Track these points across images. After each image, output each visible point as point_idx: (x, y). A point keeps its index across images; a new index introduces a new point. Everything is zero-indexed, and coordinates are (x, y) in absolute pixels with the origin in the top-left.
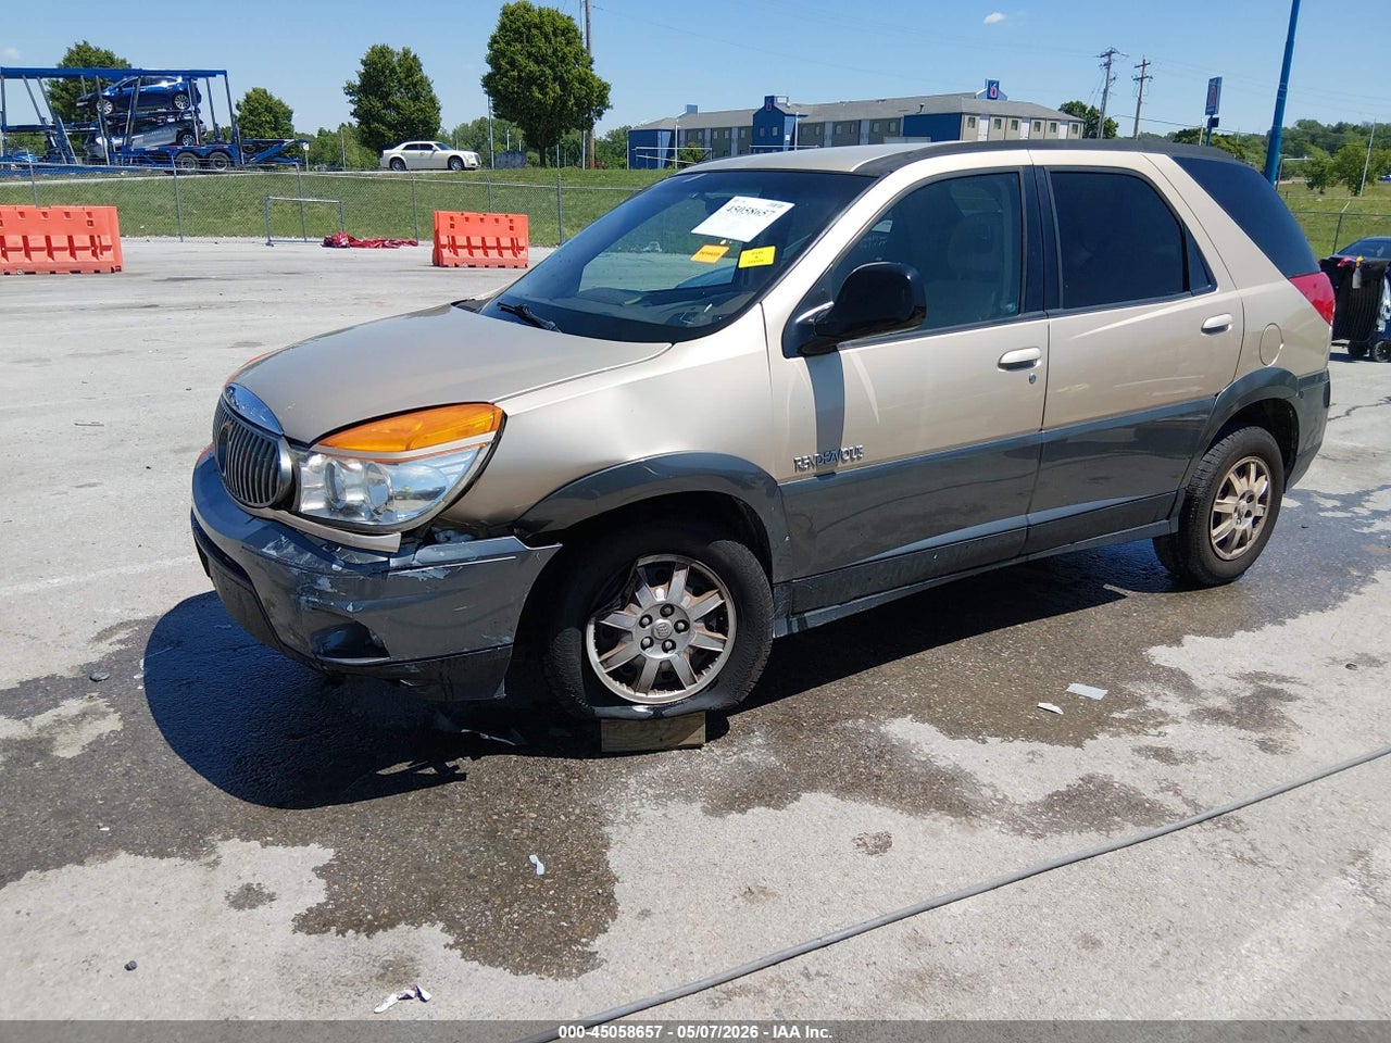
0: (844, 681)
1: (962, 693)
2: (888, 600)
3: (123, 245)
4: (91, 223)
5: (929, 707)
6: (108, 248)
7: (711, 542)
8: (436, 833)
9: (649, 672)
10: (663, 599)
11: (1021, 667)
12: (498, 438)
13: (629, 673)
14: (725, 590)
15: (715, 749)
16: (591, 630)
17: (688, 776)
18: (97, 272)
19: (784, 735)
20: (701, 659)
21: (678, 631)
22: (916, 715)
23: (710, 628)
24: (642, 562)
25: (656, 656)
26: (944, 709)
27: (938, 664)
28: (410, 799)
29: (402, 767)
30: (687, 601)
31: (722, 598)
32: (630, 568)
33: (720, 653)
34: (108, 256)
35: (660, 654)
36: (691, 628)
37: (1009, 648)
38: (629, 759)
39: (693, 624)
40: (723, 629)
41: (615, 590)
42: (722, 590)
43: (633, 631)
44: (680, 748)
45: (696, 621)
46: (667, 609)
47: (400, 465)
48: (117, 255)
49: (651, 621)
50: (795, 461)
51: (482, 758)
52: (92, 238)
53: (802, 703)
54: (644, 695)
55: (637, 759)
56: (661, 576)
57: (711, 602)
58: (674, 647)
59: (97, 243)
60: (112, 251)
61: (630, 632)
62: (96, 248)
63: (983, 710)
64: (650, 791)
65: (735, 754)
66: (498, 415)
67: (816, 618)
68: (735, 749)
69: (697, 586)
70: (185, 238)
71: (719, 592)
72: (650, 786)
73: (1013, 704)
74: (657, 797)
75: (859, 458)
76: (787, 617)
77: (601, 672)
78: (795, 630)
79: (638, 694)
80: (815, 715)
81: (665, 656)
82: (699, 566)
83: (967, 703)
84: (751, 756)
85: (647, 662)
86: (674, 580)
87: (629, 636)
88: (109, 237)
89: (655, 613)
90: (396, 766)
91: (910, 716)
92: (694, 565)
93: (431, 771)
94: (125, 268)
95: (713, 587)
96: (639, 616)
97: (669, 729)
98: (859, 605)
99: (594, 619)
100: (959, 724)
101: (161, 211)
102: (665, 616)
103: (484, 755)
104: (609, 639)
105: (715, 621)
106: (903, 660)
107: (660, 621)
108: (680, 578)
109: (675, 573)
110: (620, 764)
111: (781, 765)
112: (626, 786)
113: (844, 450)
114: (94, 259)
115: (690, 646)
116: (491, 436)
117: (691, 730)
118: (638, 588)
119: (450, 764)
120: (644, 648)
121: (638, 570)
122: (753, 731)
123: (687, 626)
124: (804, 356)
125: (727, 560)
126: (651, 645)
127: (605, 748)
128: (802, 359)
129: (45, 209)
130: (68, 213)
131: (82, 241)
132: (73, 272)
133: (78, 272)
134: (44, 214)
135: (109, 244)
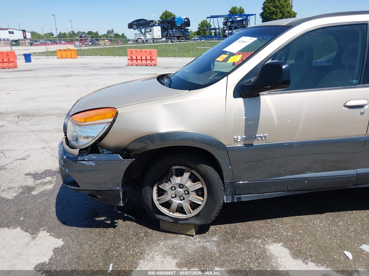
0: (264, 221)
1: (311, 238)
2: (281, 195)
3: (157, 59)
4: (151, 54)
5: (292, 241)
6: (154, 60)
7: (197, 165)
8: (93, 246)
9: (174, 206)
10: (179, 182)
11: (345, 231)
12: (114, 121)
13: (167, 205)
14: (203, 182)
15: (198, 238)
16: (155, 188)
17: (181, 247)
18: (151, 65)
19: (226, 239)
20: (194, 206)
21: (186, 194)
22: (285, 244)
23: (198, 195)
24: (174, 168)
25: (176, 202)
26: (298, 244)
27: (308, 222)
28: (96, 231)
29: (103, 218)
30: (189, 184)
31: (203, 185)
32: (170, 169)
33: (201, 205)
34: (154, 62)
35: (179, 201)
36: (190, 194)
37: (344, 221)
38: (167, 234)
39: (190, 193)
40: (202, 196)
41: (165, 176)
42: (202, 182)
43: (168, 191)
44: (186, 235)
45: (192, 192)
46: (181, 186)
47: (81, 127)
48: (156, 62)
49: (175, 189)
50: (234, 138)
51: (126, 221)
52: (151, 57)
53: (241, 227)
54: (172, 214)
55: (170, 235)
56: (180, 173)
57: (198, 186)
58: (184, 199)
59: (152, 59)
60: (155, 61)
61: (167, 192)
62: (151, 60)
63: (315, 248)
64: (165, 249)
65: (203, 242)
66: (115, 112)
67: (245, 198)
68: (205, 240)
69: (194, 179)
70: (177, 58)
71: (201, 183)
72: (166, 248)
73: (331, 248)
74: (165, 253)
75: (266, 140)
76: (232, 195)
77: (157, 203)
78: (235, 201)
79: (170, 213)
80: (243, 234)
81: (180, 202)
82: (194, 172)
83: (310, 243)
84: (208, 245)
85: (173, 203)
86: (184, 175)
87: (166, 193)
88: (154, 57)
89: (177, 187)
90: (101, 218)
91: (282, 243)
92: (192, 172)
93: (109, 222)
94: (158, 65)
95: (199, 181)
96: (171, 186)
97: (181, 227)
98: (268, 195)
99: (156, 185)
100: (300, 252)
101: (175, 51)
102: (181, 188)
103: (127, 220)
104: (161, 192)
105: (199, 192)
106: (294, 217)
107: (179, 189)
108: (186, 175)
109: (185, 173)
110: (163, 235)
111: (216, 252)
112: (159, 244)
113: (257, 135)
114: (151, 62)
115: (189, 200)
116: (111, 120)
117: (190, 229)
118: (172, 176)
119: (115, 221)
120: (173, 198)
121: (172, 170)
122: (216, 234)
123: (188, 193)
124: (243, 97)
125: (204, 172)
126: (175, 197)
127: (161, 228)
128: (242, 99)
129: (141, 50)
130: (146, 51)
131: (148, 58)
132: (146, 65)
133: (147, 65)
134: (141, 51)
135: (154, 59)
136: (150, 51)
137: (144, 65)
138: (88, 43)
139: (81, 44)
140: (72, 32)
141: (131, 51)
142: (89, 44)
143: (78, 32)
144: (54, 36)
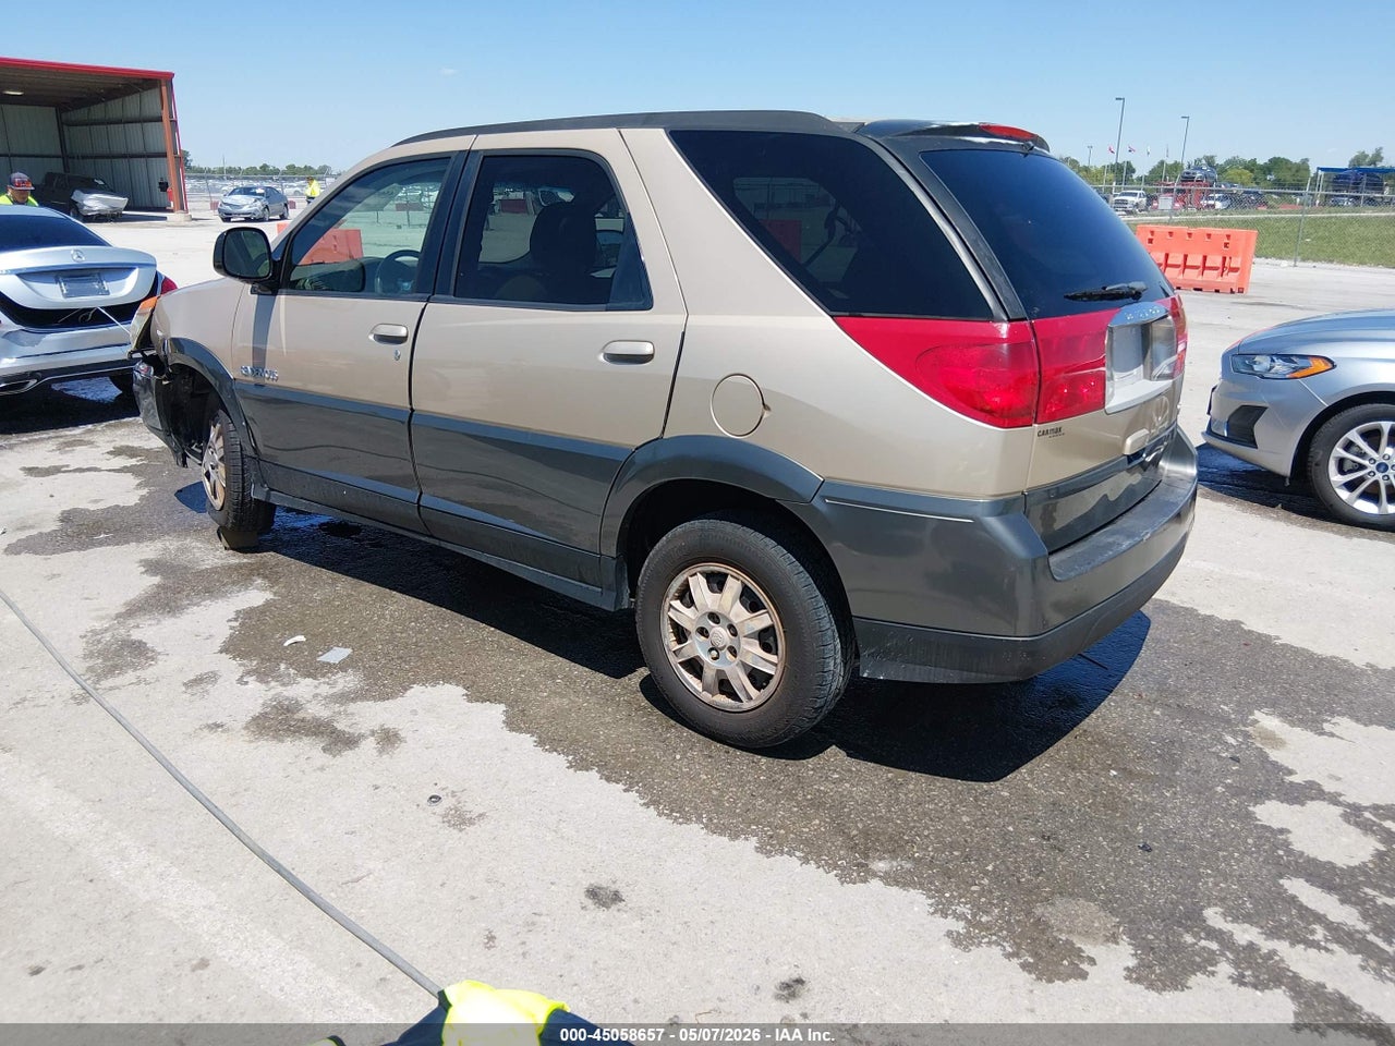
3: (1254, 267)
4: (1227, 245)
6: (1235, 270)
18: (1217, 291)
48: (1243, 278)
59: (1227, 264)
60: (1238, 274)
62: (1225, 269)
76: (262, 486)
129: (1192, 230)
130: (1209, 236)
131: (1215, 260)
132: (1196, 289)
133: (1200, 290)
134: (1190, 235)
135: (1238, 265)
136: (1228, 236)
137: (1190, 285)
138: (1211, 202)
139: (1177, 205)
140: (1204, 162)
141: (1152, 233)
142: (1213, 206)
143: (1229, 162)
144: (1135, 176)
